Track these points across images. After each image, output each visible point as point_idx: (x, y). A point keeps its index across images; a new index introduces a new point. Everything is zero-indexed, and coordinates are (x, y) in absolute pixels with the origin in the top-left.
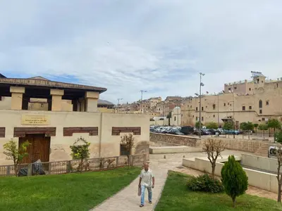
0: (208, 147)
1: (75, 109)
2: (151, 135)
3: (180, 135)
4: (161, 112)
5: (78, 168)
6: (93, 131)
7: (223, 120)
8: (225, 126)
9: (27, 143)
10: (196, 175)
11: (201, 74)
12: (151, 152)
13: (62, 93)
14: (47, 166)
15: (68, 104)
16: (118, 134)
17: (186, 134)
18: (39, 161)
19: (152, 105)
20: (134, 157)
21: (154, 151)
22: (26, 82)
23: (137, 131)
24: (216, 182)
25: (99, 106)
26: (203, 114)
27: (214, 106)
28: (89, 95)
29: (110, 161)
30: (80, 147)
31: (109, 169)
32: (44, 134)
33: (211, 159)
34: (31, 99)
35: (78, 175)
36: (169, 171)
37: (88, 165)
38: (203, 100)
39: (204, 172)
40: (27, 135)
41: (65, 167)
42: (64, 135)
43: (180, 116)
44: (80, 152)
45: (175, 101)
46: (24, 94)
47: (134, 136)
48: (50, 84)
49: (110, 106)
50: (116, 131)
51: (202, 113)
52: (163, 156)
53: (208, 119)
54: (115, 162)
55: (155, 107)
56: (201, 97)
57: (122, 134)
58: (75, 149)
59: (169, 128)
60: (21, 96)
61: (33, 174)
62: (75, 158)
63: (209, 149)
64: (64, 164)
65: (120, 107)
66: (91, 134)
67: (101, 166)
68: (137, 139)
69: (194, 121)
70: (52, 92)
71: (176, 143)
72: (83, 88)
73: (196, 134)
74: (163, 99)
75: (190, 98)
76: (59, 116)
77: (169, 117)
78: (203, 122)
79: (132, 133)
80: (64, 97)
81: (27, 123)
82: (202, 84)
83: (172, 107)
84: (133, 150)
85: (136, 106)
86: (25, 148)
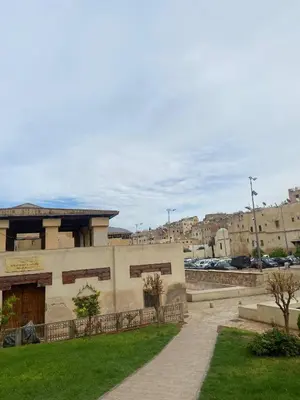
0: (274, 286)
1: (77, 244)
2: (187, 273)
3: (231, 270)
4: (200, 237)
5: (86, 331)
6: (103, 274)
7: (294, 243)
8: (297, 252)
9: (14, 298)
10: (261, 330)
11: (250, 178)
12: (190, 300)
13: (58, 223)
14: (42, 330)
15: (68, 238)
16: (138, 276)
17: (239, 268)
18: (30, 324)
19: (185, 229)
20: (165, 309)
21: (193, 298)
22: (9, 213)
23: (166, 269)
24: (293, 340)
25: (111, 236)
26: (261, 237)
27: (277, 223)
28: (94, 222)
29: (130, 317)
30: (86, 298)
31: (129, 329)
32: (36, 284)
33: (281, 304)
34: (19, 235)
35: (87, 341)
36: (220, 327)
37: (99, 325)
38: (258, 215)
39: (273, 325)
40: (13, 286)
41: (67, 330)
42: (64, 283)
43: (228, 242)
44: (88, 305)
45: (218, 221)
46: (7, 230)
47: (162, 277)
48: (43, 212)
49: (126, 236)
50: (136, 271)
51: (259, 235)
52: (208, 303)
53: (271, 243)
54: (138, 318)
55: (191, 232)
56: (256, 211)
57: (145, 275)
58: (80, 302)
59: (213, 260)
60: (4, 232)
61: (23, 343)
62: (80, 315)
63: (276, 289)
64: (65, 326)
65: (139, 235)
66: (101, 279)
67: (118, 325)
68: (168, 281)
69: (250, 248)
70: (46, 223)
71: (226, 283)
72: (87, 213)
73: (255, 266)
74: (201, 219)
75: (239, 215)
76: (56, 256)
77: (212, 244)
78: (263, 249)
79: (159, 273)
80: (61, 229)
81: (13, 269)
82: (254, 193)
83: (214, 230)
84: (163, 298)
85: (162, 232)
86: (11, 305)
